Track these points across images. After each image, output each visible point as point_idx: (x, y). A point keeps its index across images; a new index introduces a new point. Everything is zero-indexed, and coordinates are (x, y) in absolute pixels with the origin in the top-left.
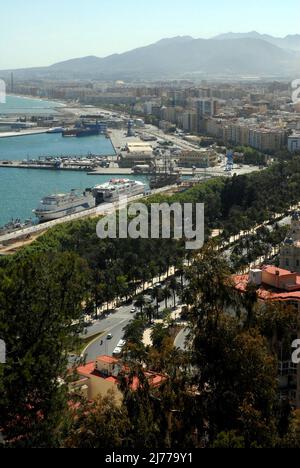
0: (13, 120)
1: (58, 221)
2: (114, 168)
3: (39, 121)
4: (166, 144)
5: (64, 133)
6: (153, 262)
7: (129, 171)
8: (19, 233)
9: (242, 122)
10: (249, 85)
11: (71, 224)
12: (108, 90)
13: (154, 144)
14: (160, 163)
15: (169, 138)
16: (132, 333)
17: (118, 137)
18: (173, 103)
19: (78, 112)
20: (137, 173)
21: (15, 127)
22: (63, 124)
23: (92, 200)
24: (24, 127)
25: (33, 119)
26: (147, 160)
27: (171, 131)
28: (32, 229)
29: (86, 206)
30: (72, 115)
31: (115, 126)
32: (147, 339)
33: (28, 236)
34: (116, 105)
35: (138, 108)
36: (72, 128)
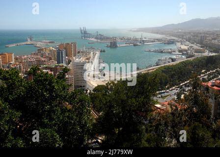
0: (152, 40)
1: (162, 66)
2: (177, 53)
3: (158, 40)
4: (191, 47)
5: (165, 43)
6: (186, 77)
7: (181, 53)
8: (152, 68)
9: (213, 41)
10: (216, 31)
11: (165, 66)
12: (177, 33)
13: (188, 47)
14: (189, 52)
15: (192, 45)
16: (179, 95)
17: (179, 45)
18: (194, 36)
19: (169, 38)
20: (183, 54)
21: (152, 42)
22: (165, 41)
23: (170, 60)
24: (154, 42)
25: (157, 40)
26: (186, 51)
27: (193, 43)
28: (155, 67)
29: (169, 62)
30: (167, 39)
31: (178, 42)
32: (182, 97)
33: (154, 69)
34: (178, 36)
35: (184, 37)
36: (167, 42)
